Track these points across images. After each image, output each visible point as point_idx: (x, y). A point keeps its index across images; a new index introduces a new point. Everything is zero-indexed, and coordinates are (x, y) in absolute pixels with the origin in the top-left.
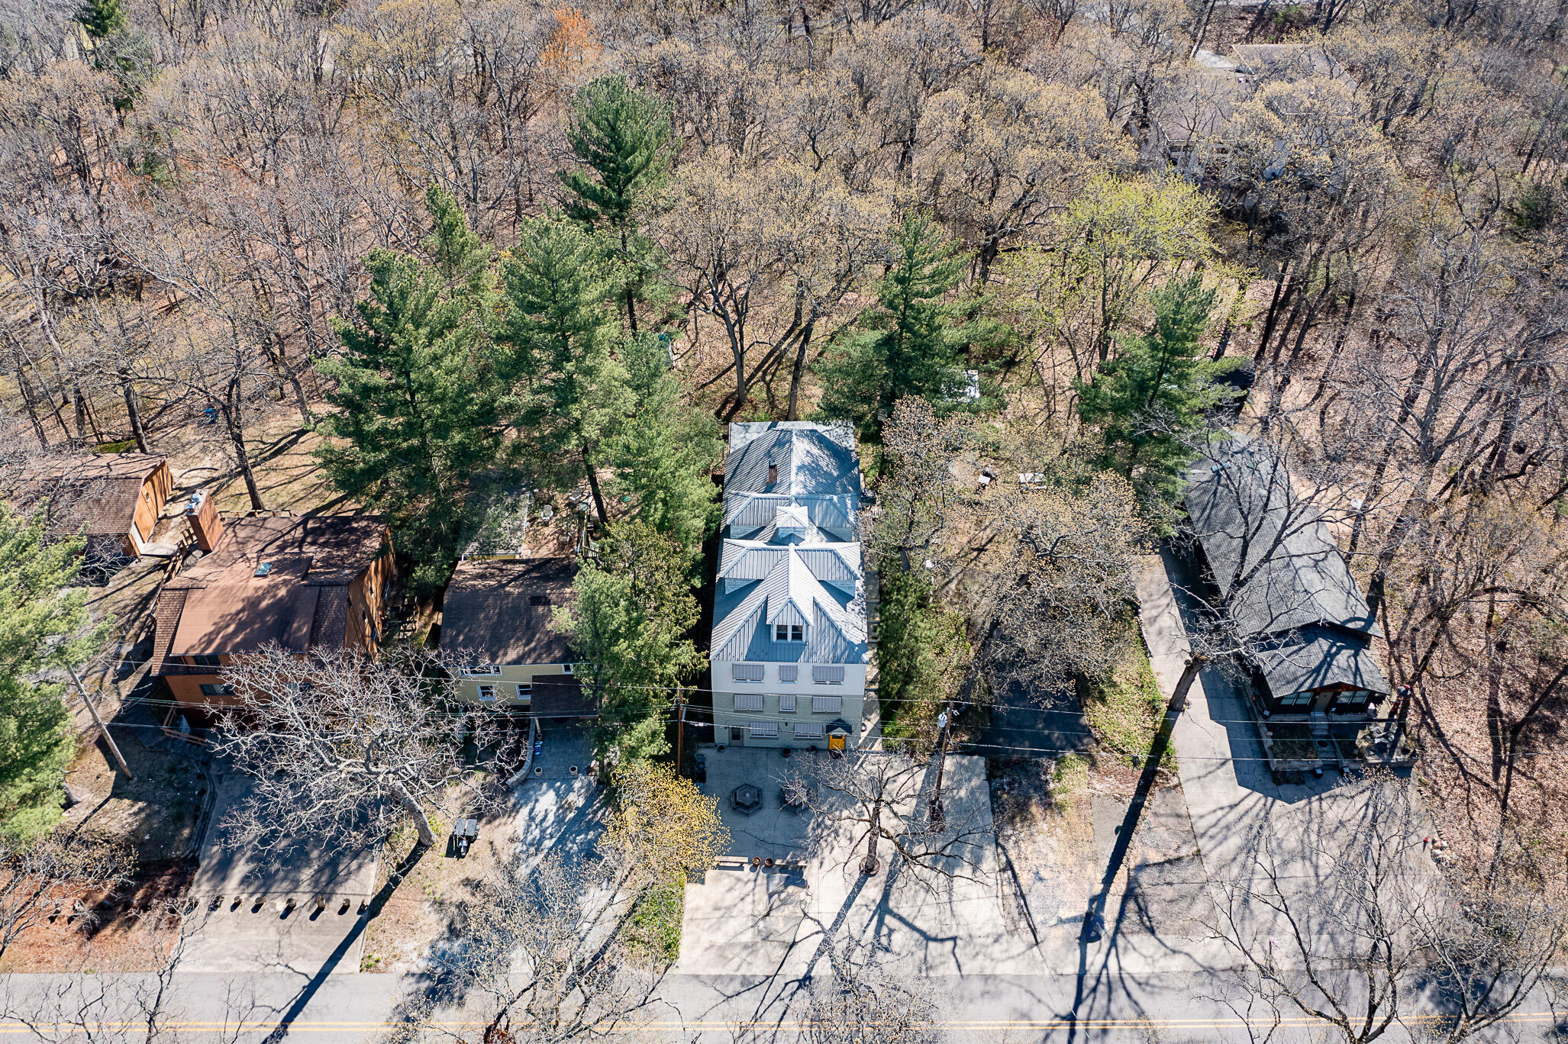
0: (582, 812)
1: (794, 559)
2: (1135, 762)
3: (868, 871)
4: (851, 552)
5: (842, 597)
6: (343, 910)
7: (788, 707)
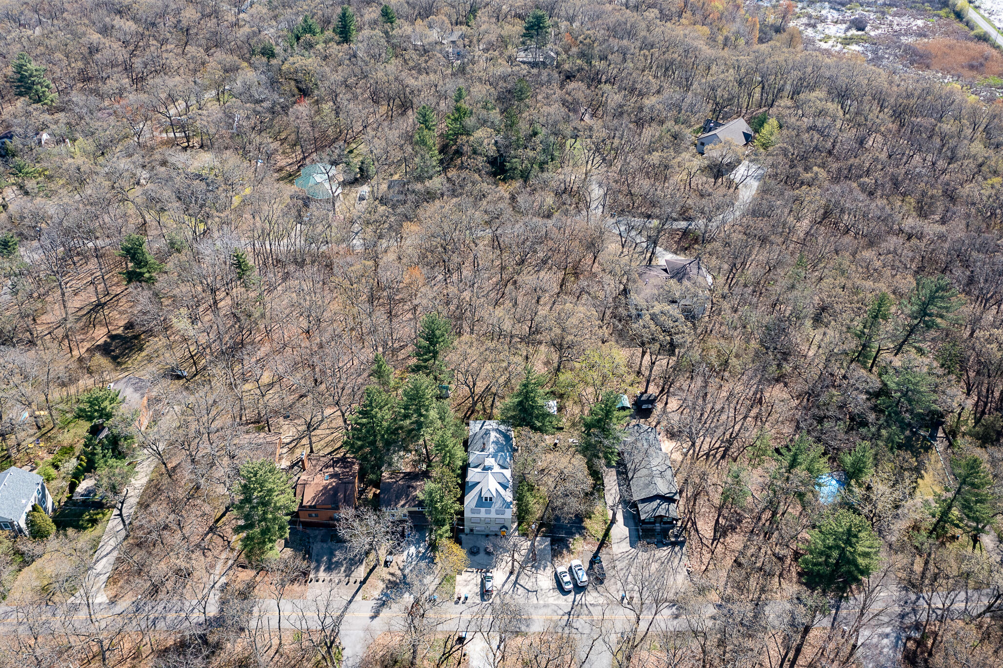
0: (424, 554)
1: (490, 476)
2: (598, 540)
3: (511, 573)
4: (508, 473)
5: (505, 487)
6: (355, 582)
7: (488, 522)
